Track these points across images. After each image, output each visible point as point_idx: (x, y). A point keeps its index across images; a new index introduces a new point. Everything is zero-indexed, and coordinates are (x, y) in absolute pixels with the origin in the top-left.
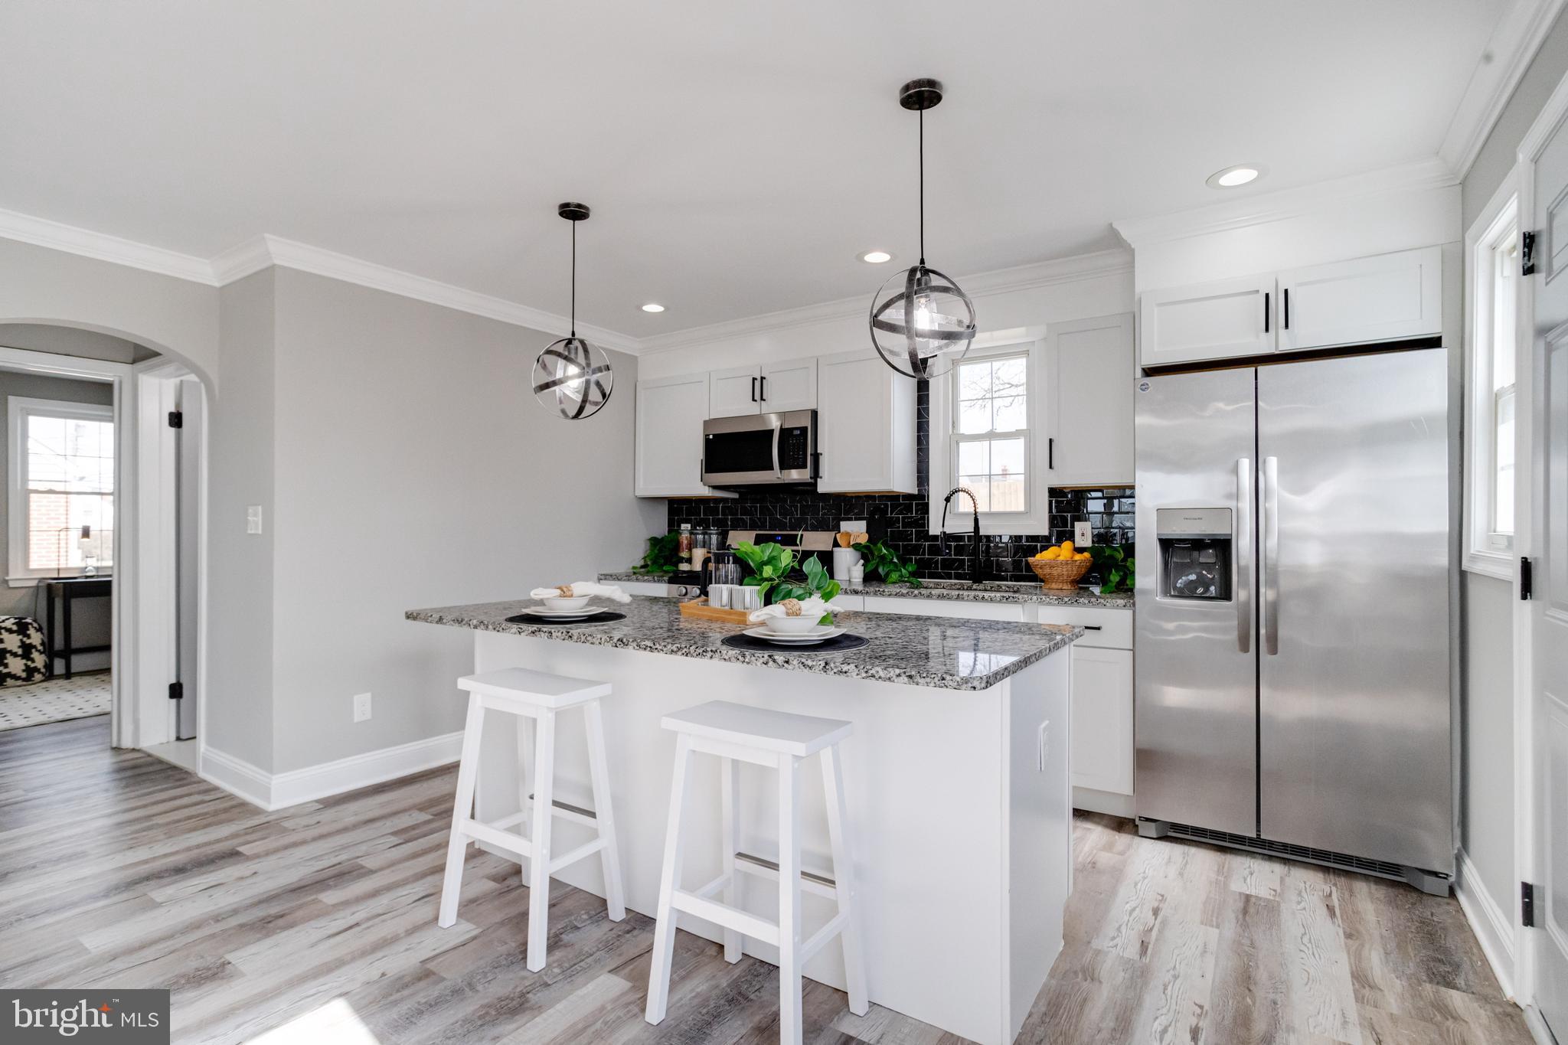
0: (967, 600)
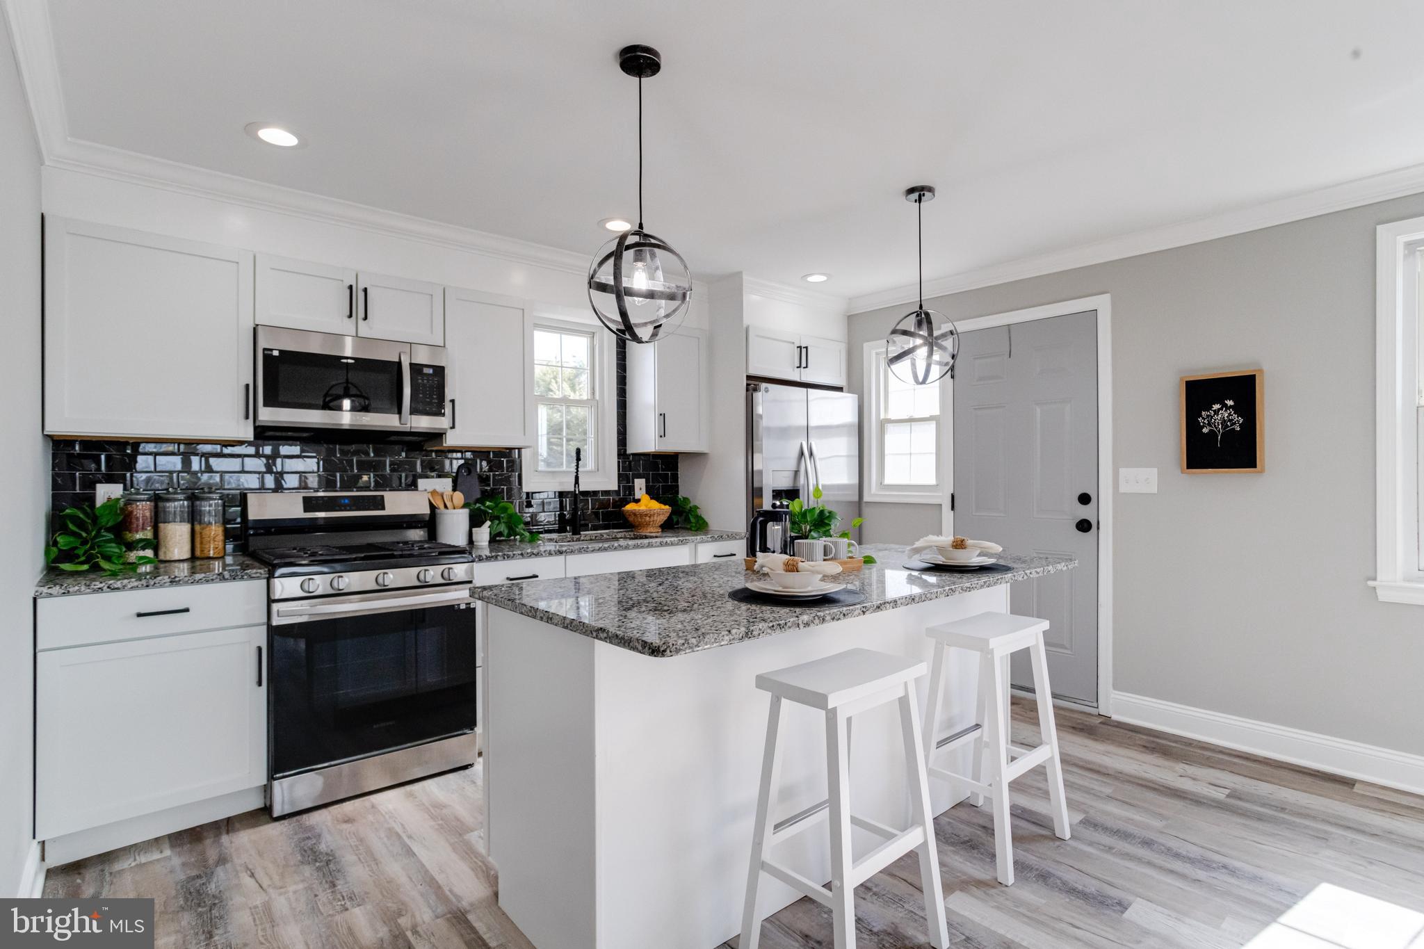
0: (656, 547)
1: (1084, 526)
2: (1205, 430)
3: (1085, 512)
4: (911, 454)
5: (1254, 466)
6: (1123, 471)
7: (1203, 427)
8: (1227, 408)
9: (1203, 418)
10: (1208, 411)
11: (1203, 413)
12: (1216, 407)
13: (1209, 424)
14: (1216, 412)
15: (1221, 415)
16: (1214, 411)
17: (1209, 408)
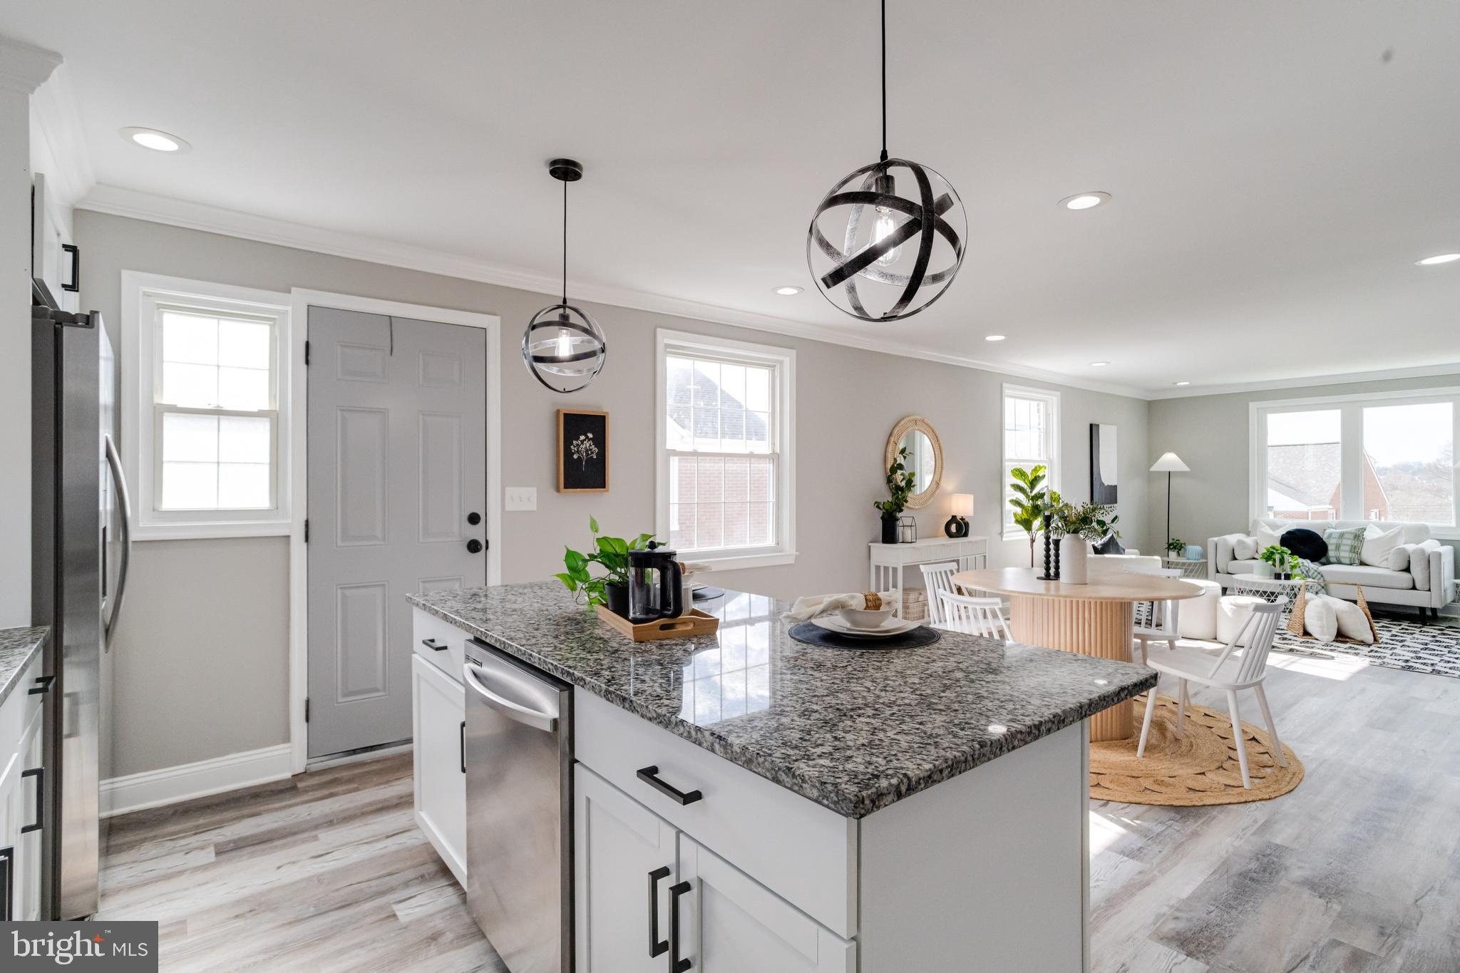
1: (474, 546)
2: (575, 456)
3: (475, 532)
4: (218, 463)
5: (604, 487)
6: (509, 490)
7: (574, 454)
8: (589, 440)
9: (574, 446)
10: (577, 440)
11: (574, 442)
12: (582, 438)
13: (578, 452)
14: (582, 442)
15: (585, 444)
16: (581, 441)
17: (577, 439)
